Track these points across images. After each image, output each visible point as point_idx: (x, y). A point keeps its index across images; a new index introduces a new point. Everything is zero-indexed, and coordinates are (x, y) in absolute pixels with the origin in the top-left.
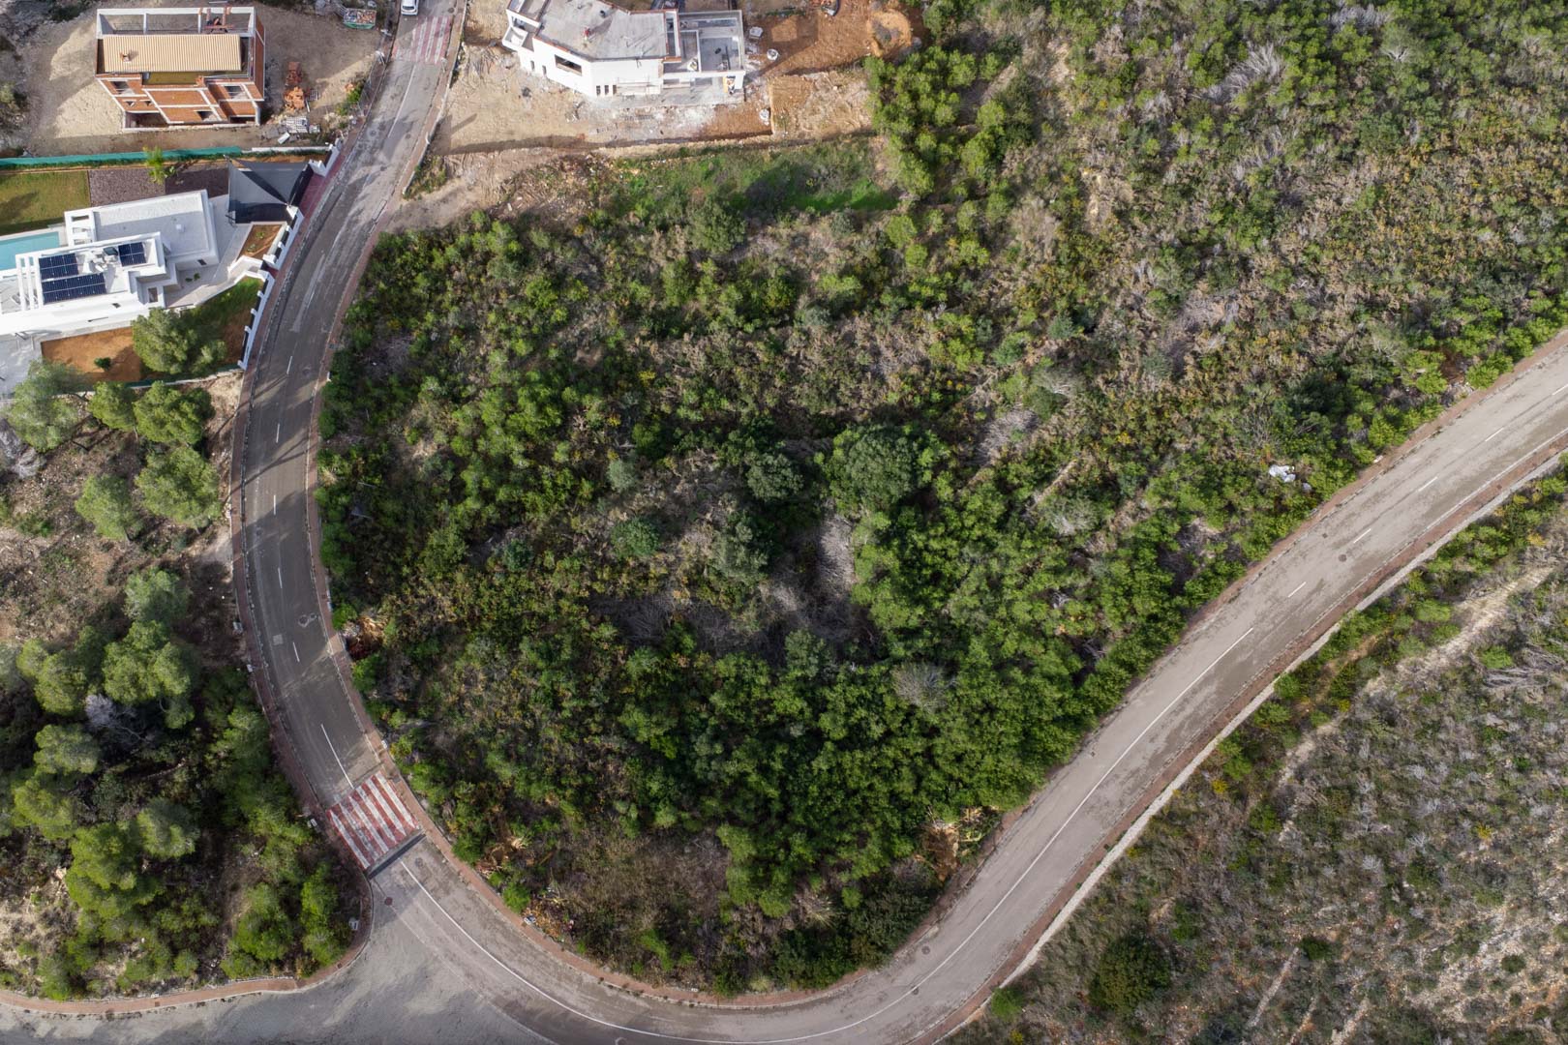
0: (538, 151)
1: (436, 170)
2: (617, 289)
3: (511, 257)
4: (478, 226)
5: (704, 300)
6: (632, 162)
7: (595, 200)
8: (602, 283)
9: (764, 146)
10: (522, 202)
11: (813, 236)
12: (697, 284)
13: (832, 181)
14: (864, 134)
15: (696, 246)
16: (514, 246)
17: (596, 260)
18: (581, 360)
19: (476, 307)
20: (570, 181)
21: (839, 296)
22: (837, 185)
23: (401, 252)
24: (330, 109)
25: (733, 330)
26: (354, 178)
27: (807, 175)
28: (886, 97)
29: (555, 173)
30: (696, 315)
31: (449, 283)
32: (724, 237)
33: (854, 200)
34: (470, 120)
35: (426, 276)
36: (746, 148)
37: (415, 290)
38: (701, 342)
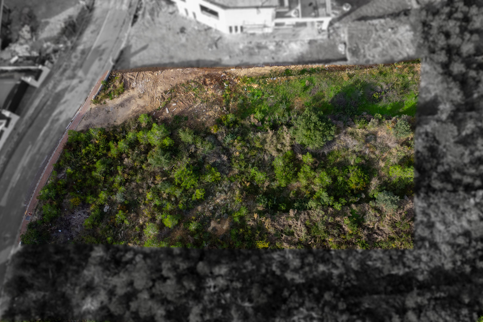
0: (188, 71)
1: (117, 84)
2: (241, 173)
3: (165, 149)
4: (144, 124)
5: (304, 182)
6: (252, 79)
7: (227, 106)
8: (230, 168)
9: (343, 69)
10: (176, 107)
11: (380, 134)
12: (298, 170)
13: (390, 94)
14: (410, 61)
15: (298, 142)
16: (167, 142)
17: (227, 151)
18: (214, 229)
19: (138, 186)
20: (210, 92)
21: (400, 179)
22: (394, 97)
23: (86, 144)
24: (47, 40)
25: (325, 207)
26: (59, 88)
27: (374, 90)
28: (426, 35)
29: (200, 87)
30: (298, 193)
31: (119, 168)
32: (318, 137)
33: (406, 107)
34: (144, 48)
35: (103, 163)
36: (330, 70)
37: (94, 174)
38: (302, 216)
